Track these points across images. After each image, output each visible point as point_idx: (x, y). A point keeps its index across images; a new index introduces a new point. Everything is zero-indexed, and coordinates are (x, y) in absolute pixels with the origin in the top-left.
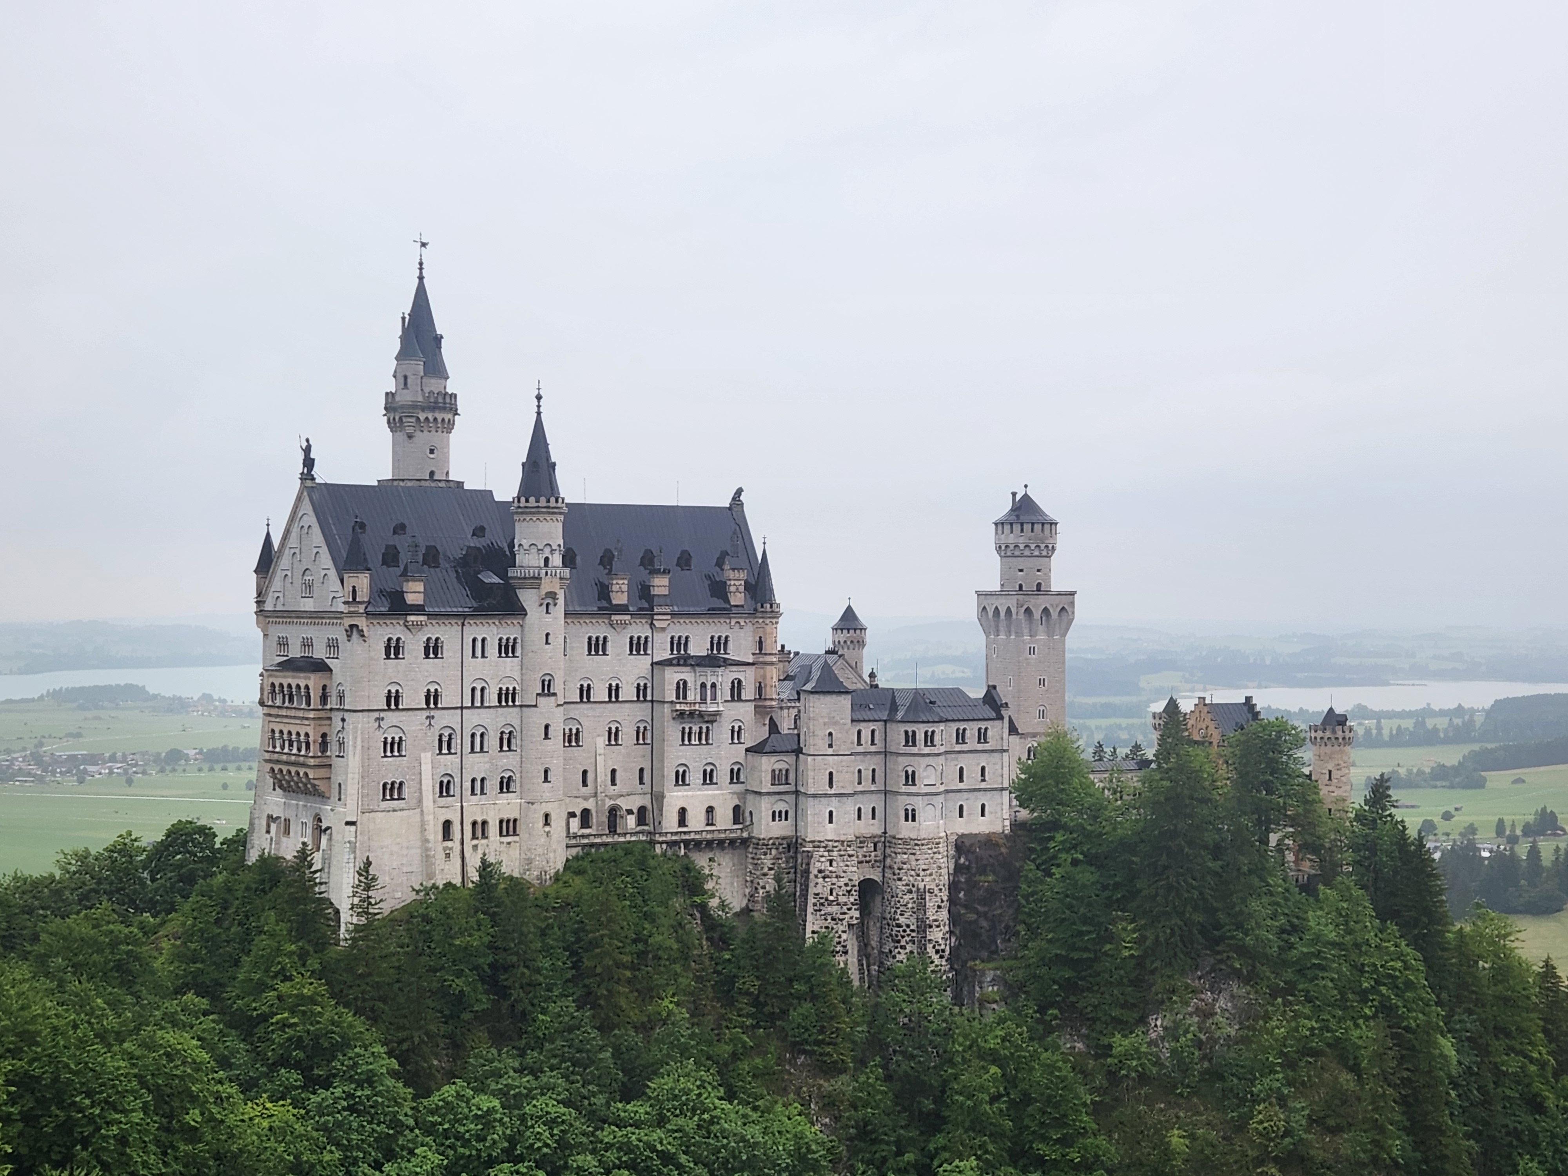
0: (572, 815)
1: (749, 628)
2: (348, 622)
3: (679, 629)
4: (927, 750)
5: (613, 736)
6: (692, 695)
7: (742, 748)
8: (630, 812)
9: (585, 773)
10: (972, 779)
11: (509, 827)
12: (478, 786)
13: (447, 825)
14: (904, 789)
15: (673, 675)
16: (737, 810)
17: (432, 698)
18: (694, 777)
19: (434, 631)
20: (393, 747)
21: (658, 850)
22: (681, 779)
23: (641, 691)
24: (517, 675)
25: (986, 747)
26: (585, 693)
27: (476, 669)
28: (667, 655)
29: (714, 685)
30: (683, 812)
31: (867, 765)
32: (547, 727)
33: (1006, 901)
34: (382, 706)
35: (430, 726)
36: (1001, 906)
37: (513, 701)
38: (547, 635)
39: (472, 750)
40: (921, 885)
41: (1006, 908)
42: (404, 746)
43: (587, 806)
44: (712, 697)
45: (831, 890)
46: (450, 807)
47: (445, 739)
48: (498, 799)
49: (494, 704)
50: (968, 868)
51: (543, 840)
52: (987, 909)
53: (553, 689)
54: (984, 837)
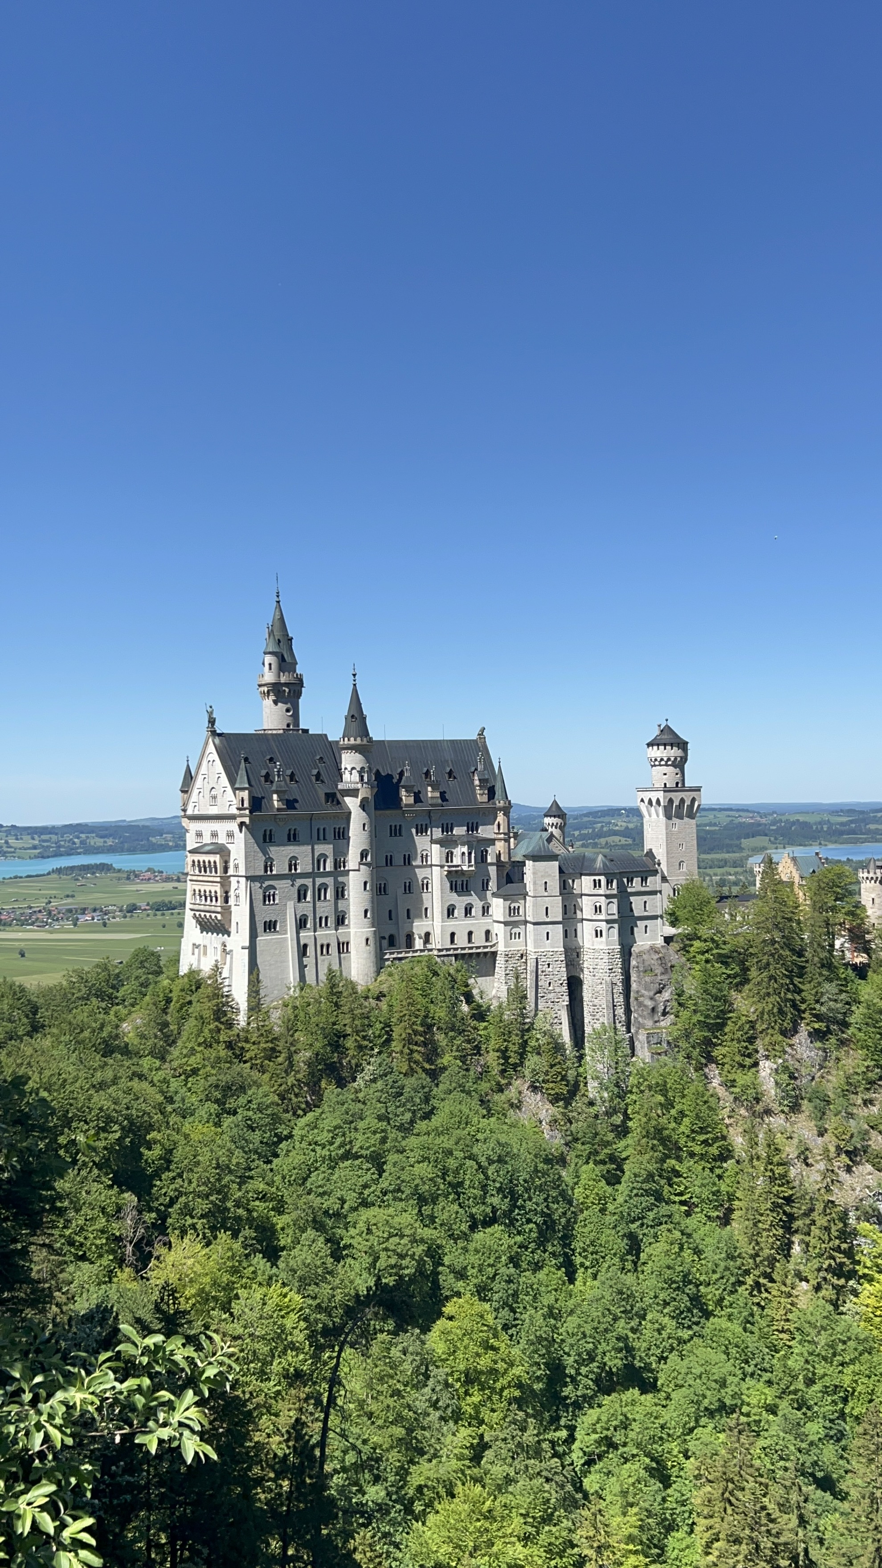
0: (384, 938)
1: (491, 816)
2: (239, 820)
3: (447, 819)
4: (608, 892)
5: (407, 888)
6: (457, 861)
7: (489, 893)
8: (420, 936)
10: (638, 909)
11: (344, 947)
12: (324, 922)
13: (305, 946)
14: (594, 917)
15: (443, 850)
16: (488, 932)
17: (293, 867)
19: (293, 824)
20: (270, 898)
22: (451, 912)
23: (424, 858)
24: (346, 851)
25: (647, 889)
26: (389, 861)
27: (319, 847)
28: (440, 835)
30: (453, 935)
31: (570, 902)
32: (365, 883)
33: (663, 988)
34: (262, 873)
35: (293, 885)
36: (660, 992)
37: (344, 867)
38: (364, 825)
39: (319, 898)
40: (608, 979)
41: (663, 993)
42: (277, 897)
43: (392, 932)
44: (470, 861)
45: (550, 983)
46: (306, 936)
47: (302, 893)
48: (336, 930)
49: (332, 869)
50: (637, 967)
51: (365, 955)
52: (652, 993)
53: (369, 859)
54: (648, 947)
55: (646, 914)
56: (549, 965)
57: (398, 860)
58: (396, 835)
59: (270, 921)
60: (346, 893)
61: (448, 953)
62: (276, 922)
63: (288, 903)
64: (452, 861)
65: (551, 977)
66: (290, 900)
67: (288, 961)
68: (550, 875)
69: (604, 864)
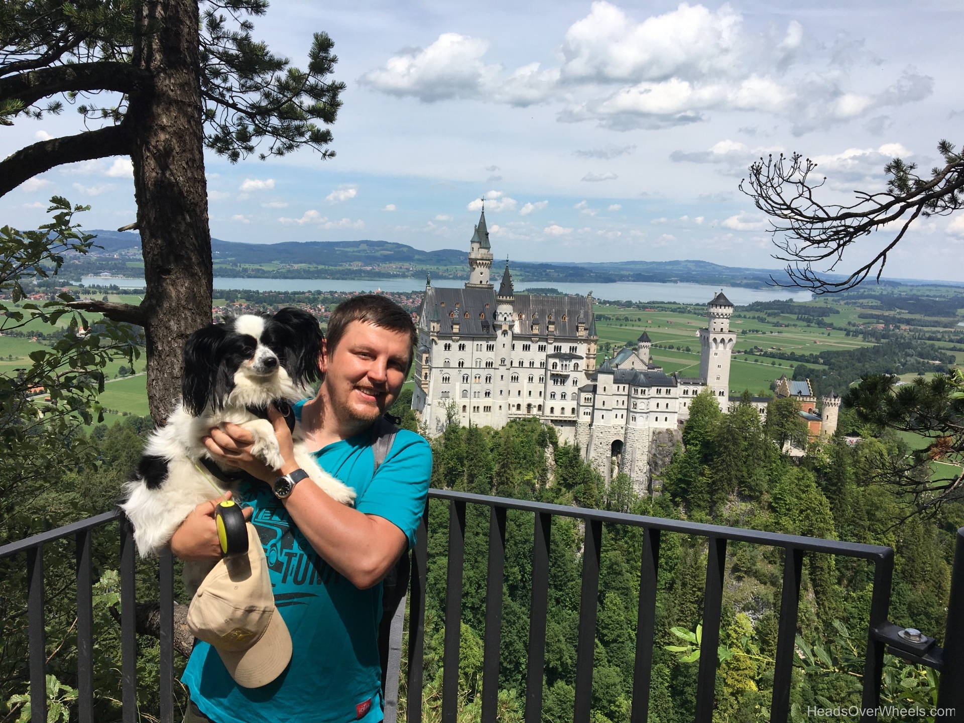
0: (514, 406)
1: (585, 345)
2: (431, 338)
3: (557, 344)
4: (641, 397)
5: (531, 379)
6: (559, 368)
7: (577, 388)
8: (535, 407)
9: (519, 392)
10: (662, 407)
11: (487, 409)
12: (476, 394)
13: (464, 407)
14: (632, 410)
15: (551, 361)
16: (573, 409)
17: (461, 364)
18: (558, 396)
19: (462, 342)
20: (446, 379)
21: (541, 421)
22: (553, 396)
23: (543, 365)
24: (493, 357)
25: (669, 396)
26: (521, 363)
27: (477, 354)
28: (552, 352)
29: (566, 365)
30: (552, 409)
31: (621, 399)
32: (502, 376)
33: (669, 454)
34: (442, 366)
35: (460, 373)
36: (667, 456)
37: (492, 366)
38: (504, 345)
39: (475, 382)
40: (635, 445)
42: (450, 379)
43: (519, 403)
44: (566, 369)
45: (601, 443)
46: (465, 401)
47: (465, 378)
48: (484, 399)
49: (484, 367)
50: (656, 440)
51: (498, 415)
52: (662, 457)
53: (505, 363)
55: (667, 410)
57: (526, 364)
58: (526, 350)
59: (446, 392)
60: (492, 380)
61: (547, 418)
62: (449, 392)
63: (457, 383)
64: (556, 368)
65: (602, 440)
68: (608, 383)
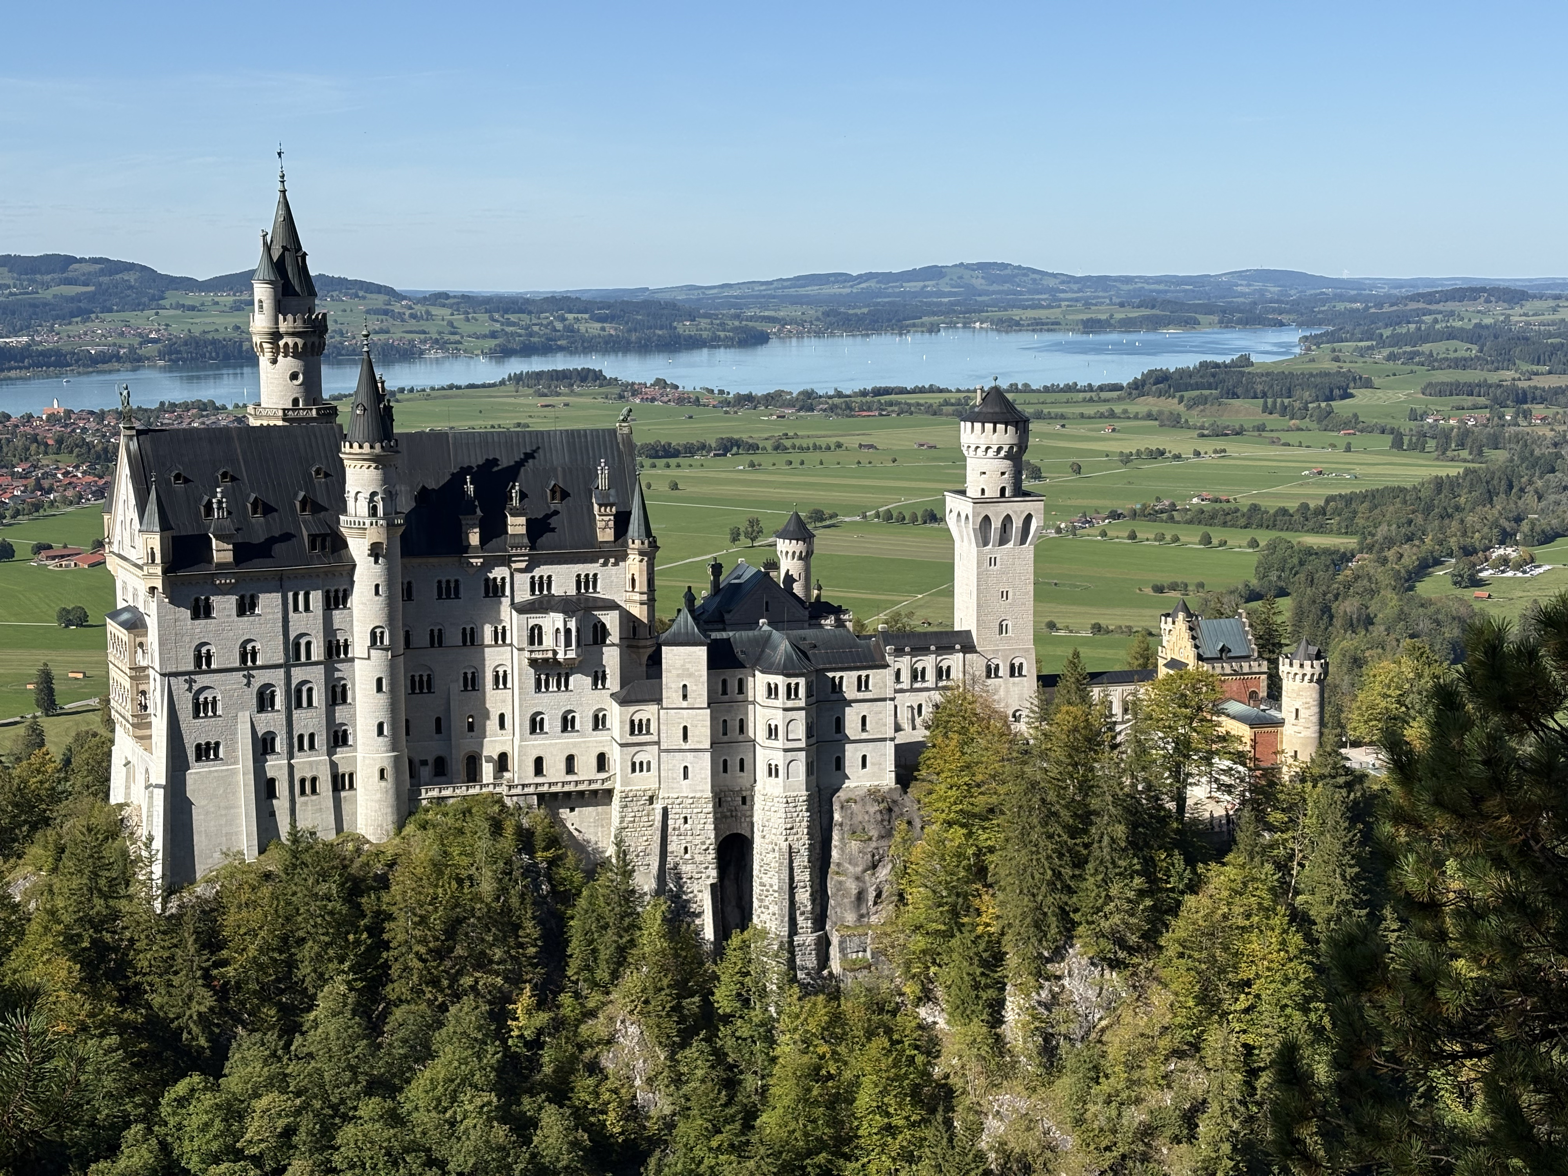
0: (424, 763)
1: (622, 567)
2: (148, 584)
3: (537, 572)
4: (790, 704)
5: (469, 680)
6: (548, 641)
7: (607, 693)
8: (489, 759)
10: (851, 728)
11: (344, 781)
12: (307, 742)
13: (272, 782)
14: (767, 743)
15: (526, 621)
16: (601, 758)
17: (249, 657)
18: (553, 723)
19: (246, 593)
20: (206, 707)
21: (512, 803)
22: (538, 727)
23: (499, 634)
24: (348, 627)
25: (868, 695)
26: (437, 637)
27: (299, 623)
28: (527, 597)
29: (569, 631)
30: (539, 762)
31: (733, 715)
32: (380, 680)
33: (880, 861)
34: (191, 667)
35: (248, 684)
36: (874, 866)
37: (346, 653)
38: (377, 586)
39: (299, 705)
40: (784, 846)
41: (879, 869)
42: (219, 705)
43: (440, 753)
44: (568, 644)
45: (686, 849)
46: (276, 766)
47: (267, 697)
48: (331, 753)
49: (322, 658)
50: (841, 825)
51: (379, 796)
52: (859, 869)
53: (386, 641)
54: (862, 792)
55: (864, 736)
56: (686, 819)
57: (454, 637)
58: (448, 597)
59: (208, 744)
60: (349, 694)
61: (527, 790)
62: (217, 744)
63: (240, 714)
64: (540, 643)
65: (689, 838)
66: (243, 709)
67: (240, 807)
68: (691, 675)
69: (788, 657)
